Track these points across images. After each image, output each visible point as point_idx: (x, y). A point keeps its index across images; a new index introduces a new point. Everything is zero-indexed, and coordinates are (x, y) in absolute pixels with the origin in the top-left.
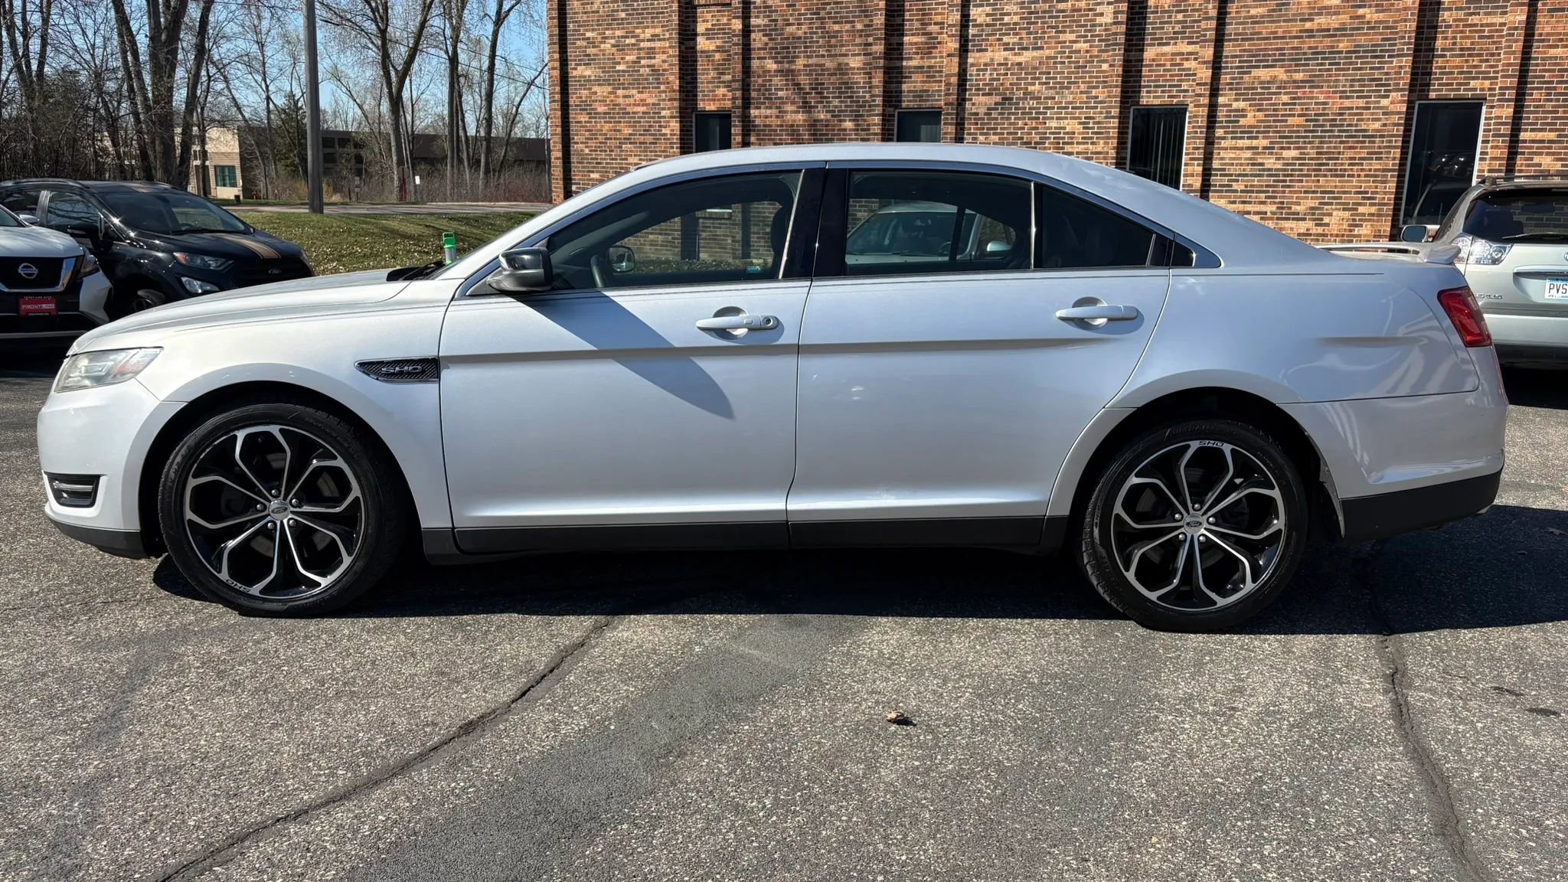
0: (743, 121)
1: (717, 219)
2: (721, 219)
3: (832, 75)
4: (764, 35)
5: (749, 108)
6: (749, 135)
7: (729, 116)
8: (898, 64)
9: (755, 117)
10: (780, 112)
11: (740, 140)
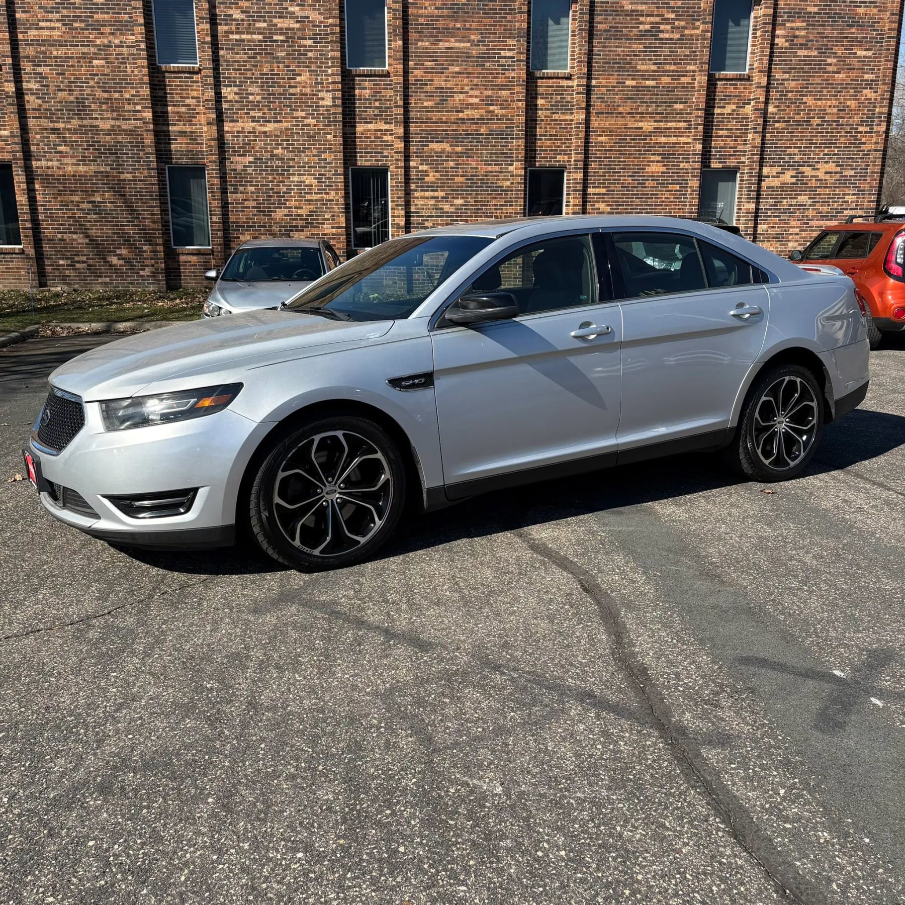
0: (26, 171)
1: (8, 254)
2: (12, 254)
3: (107, 134)
4: (37, 98)
5: (30, 160)
6: (34, 183)
7: (10, 167)
8: (165, 128)
9: (37, 167)
10: (61, 164)
11: (25, 187)
